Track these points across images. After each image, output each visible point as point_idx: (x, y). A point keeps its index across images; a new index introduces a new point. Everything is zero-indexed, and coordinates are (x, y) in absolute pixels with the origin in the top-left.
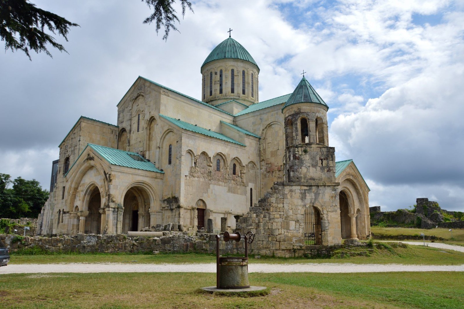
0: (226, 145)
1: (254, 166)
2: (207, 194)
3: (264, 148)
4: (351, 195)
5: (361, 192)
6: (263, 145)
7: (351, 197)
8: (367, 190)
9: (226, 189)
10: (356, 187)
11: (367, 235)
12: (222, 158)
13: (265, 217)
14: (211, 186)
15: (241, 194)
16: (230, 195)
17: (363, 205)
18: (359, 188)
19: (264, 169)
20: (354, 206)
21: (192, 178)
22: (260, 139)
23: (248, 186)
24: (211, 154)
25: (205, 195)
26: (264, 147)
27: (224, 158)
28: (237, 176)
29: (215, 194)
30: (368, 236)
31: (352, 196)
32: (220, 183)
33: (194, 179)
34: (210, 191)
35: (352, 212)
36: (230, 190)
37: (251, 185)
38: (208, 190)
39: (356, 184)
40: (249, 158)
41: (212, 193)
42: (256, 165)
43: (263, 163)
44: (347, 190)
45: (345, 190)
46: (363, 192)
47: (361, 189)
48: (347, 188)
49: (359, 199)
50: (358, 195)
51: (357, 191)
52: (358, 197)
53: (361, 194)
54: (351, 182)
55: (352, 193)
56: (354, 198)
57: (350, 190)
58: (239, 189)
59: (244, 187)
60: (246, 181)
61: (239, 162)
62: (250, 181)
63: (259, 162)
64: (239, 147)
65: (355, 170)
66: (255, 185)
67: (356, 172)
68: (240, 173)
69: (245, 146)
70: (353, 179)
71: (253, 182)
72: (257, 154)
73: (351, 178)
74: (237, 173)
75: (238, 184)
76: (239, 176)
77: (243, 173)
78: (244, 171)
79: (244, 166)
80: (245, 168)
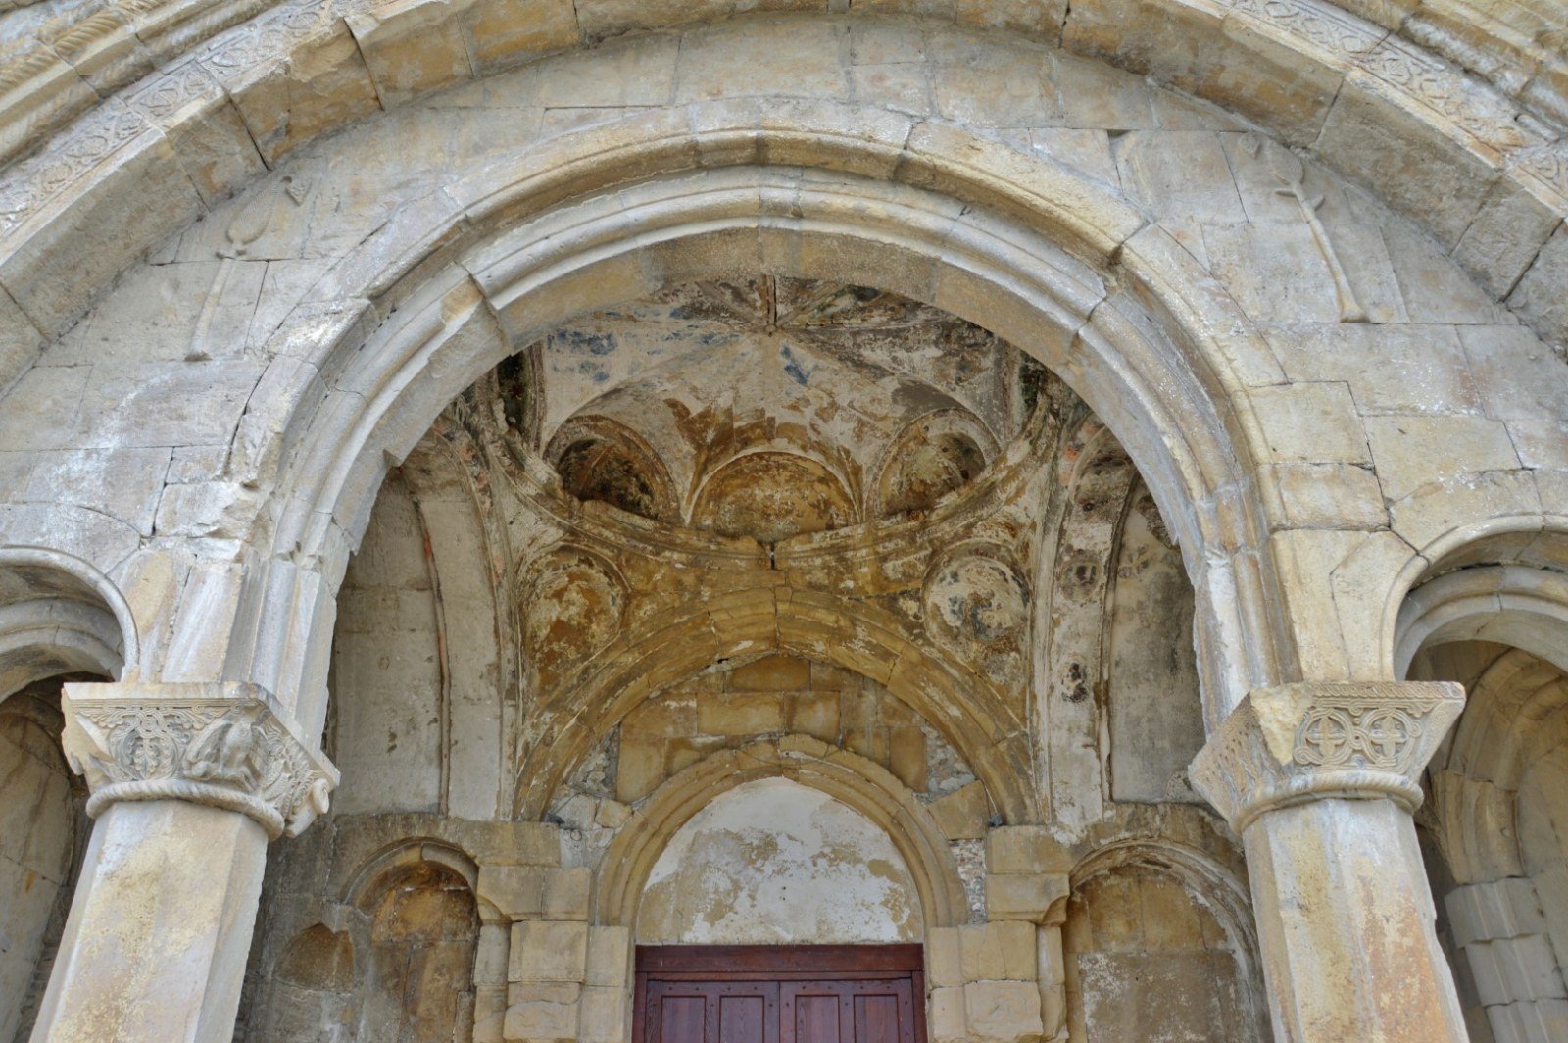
4: (1085, 289)
7: (1119, 316)
44: (877, 208)
45: (819, 213)
46: (1512, 80)
47: (1407, 56)
48: (839, 151)
49: (1518, 299)
50: (1439, 237)
51: (1330, 132)
52: (1453, 277)
53: (1465, 140)
54: (1016, 28)
55: (1086, 228)
56: (1203, 303)
57: (969, 173)
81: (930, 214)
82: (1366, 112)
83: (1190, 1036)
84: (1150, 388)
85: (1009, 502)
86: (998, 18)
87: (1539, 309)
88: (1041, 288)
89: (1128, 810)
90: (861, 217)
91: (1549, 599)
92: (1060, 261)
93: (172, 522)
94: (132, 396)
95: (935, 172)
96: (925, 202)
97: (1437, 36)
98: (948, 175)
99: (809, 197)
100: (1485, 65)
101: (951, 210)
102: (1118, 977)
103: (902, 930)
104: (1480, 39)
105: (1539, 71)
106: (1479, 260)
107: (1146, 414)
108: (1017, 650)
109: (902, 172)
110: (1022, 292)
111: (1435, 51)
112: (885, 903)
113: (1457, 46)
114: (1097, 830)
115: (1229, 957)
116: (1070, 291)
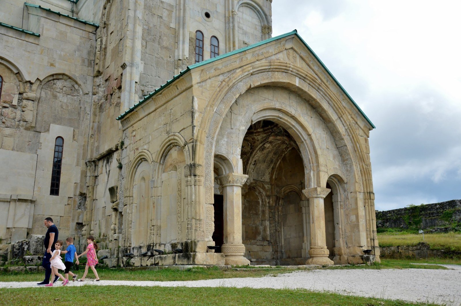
1: (76, 86)
3: (103, 46)
4: (306, 137)
5: (341, 129)
6: (101, 41)
7: (308, 141)
8: (361, 124)
10: (324, 115)
11: (365, 249)
17: (351, 166)
18: (333, 116)
19: (101, 94)
20: (318, 166)
22: (97, 27)
26: (104, 43)
28: (5, 104)
30: (367, 252)
31: (311, 139)
35: (313, 185)
37: (57, 130)
39: (320, 106)
40: (52, 65)
42: (79, 85)
43: (100, 80)
44: (289, 120)
45: (283, 119)
46: (346, 128)
47: (339, 120)
48: (288, 113)
49: (339, 149)
50: (334, 139)
51: (330, 125)
52: (334, 144)
53: (342, 134)
54: (305, 99)
55: (308, 130)
56: (317, 143)
57: (300, 120)
58: (11, 136)
59: (31, 133)
60: (39, 118)
61: (16, 71)
62: (58, 120)
63: (90, 79)
64: (11, 33)
65: (310, 64)
66: (76, 130)
67: (316, 68)
68: (20, 100)
69: (39, 36)
70: (306, 87)
71: (70, 122)
72: (86, 61)
73: (297, 82)
74: (8, 99)
75: (8, 123)
76: (14, 107)
77: (28, 99)
78: (31, 95)
79: (33, 81)
80: (34, 87)
81: (294, 123)
82: (334, 126)
83: (254, 212)
84: (309, 150)
85: (255, 136)
86: (304, 98)
87: (340, 151)
88: (301, 135)
89: (255, 181)
90: (287, 121)
91: (334, 180)
92: (304, 132)
93: (235, 153)
94: (226, 133)
95: (296, 118)
96: (293, 121)
97: (342, 120)
98: (297, 119)
99: (283, 117)
100: (345, 125)
101: (295, 123)
102: (247, 203)
103: (221, 193)
104: (345, 122)
105: (348, 128)
106: (337, 143)
107: (307, 152)
108: (246, 155)
109: (293, 117)
110: (299, 135)
111: (341, 121)
112: (219, 189)
113: (343, 122)
114: (251, 183)
115: (259, 202)
116: (304, 137)
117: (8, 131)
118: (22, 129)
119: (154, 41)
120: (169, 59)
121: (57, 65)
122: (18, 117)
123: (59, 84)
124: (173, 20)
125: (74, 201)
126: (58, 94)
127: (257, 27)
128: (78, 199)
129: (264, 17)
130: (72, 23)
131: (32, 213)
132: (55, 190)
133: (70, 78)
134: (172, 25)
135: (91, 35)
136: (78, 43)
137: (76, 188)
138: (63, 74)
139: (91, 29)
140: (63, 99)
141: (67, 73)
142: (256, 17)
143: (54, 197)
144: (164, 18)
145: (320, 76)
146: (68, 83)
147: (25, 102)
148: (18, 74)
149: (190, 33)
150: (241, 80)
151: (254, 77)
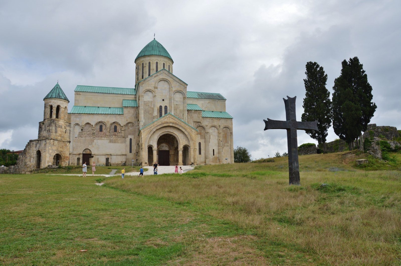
0: (106, 116)
2: (91, 145)
9: (108, 141)
12: (104, 124)
13: (24, 157)
14: (95, 141)
15: (122, 143)
16: (112, 144)
21: (80, 138)
23: (128, 137)
24: (93, 124)
25: (90, 146)
27: (105, 124)
28: (118, 133)
29: (98, 145)
32: (103, 138)
33: (82, 138)
34: (94, 144)
36: (111, 141)
37: (130, 137)
38: (92, 143)
40: (127, 120)
41: (96, 144)
43: (139, 122)
58: (120, 140)
59: (124, 139)
60: (125, 135)
61: (119, 124)
62: (130, 134)
63: (137, 122)
64: (117, 115)
65: (175, 119)
66: (135, 136)
67: (177, 120)
68: (121, 131)
69: (123, 114)
70: (174, 125)
71: (133, 134)
72: (135, 117)
73: (171, 125)
74: (118, 131)
75: (119, 137)
76: (120, 133)
77: (122, 130)
78: (123, 129)
79: (123, 126)
80: (123, 127)
93: (154, 144)
94: (152, 140)
105: (189, 133)
107: (178, 140)
117: (119, 139)
118: (122, 138)
119: (147, 113)
120: (151, 117)
121: (128, 120)
122: (121, 135)
123: (129, 125)
124: (152, 105)
125: (135, 154)
126: (129, 127)
127: (182, 98)
128: (136, 154)
129: (184, 94)
130: (131, 108)
131: (126, 157)
132: (131, 152)
133: (132, 123)
134: (152, 107)
135: (136, 109)
136: (133, 113)
137: (136, 151)
138: (130, 122)
139: (136, 108)
140: (131, 128)
141: (131, 122)
142: (181, 95)
143: (131, 153)
144: (150, 105)
145: (178, 121)
146: (132, 124)
147: (122, 131)
148: (120, 124)
149: (157, 107)
150: (154, 128)
151: (158, 127)
